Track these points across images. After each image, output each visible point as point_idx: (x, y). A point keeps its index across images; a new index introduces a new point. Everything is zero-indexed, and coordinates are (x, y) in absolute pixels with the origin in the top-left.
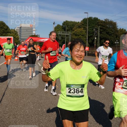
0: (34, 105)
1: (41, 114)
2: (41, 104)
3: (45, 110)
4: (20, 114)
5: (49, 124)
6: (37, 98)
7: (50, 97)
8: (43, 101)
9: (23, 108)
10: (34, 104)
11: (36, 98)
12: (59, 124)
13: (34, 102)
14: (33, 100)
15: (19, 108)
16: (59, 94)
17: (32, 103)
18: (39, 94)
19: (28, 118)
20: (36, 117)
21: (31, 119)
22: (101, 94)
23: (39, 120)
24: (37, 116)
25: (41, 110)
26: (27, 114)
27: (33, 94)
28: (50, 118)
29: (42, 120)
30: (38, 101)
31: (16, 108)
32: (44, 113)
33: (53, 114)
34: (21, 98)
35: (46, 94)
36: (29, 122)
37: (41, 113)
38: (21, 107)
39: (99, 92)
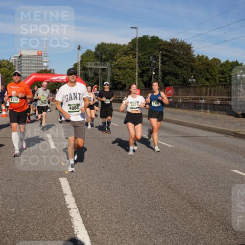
0: (6, 201)
1: (13, 219)
2: (20, 198)
3: (22, 210)
5: (22, 238)
6: (16, 187)
7: (42, 185)
8: (25, 194)
10: (6, 199)
11: (14, 188)
12: (41, 237)
13: (7, 195)
14: (6, 192)
16: (61, 177)
17: (3, 197)
18: (23, 179)
22: (142, 176)
23: (4, 231)
24: (3, 222)
25: (14, 210)
28: (28, 227)
29: (11, 230)
30: (15, 193)
32: (20, 216)
33: (35, 219)
35: (37, 178)
37: (13, 217)
39: (139, 171)
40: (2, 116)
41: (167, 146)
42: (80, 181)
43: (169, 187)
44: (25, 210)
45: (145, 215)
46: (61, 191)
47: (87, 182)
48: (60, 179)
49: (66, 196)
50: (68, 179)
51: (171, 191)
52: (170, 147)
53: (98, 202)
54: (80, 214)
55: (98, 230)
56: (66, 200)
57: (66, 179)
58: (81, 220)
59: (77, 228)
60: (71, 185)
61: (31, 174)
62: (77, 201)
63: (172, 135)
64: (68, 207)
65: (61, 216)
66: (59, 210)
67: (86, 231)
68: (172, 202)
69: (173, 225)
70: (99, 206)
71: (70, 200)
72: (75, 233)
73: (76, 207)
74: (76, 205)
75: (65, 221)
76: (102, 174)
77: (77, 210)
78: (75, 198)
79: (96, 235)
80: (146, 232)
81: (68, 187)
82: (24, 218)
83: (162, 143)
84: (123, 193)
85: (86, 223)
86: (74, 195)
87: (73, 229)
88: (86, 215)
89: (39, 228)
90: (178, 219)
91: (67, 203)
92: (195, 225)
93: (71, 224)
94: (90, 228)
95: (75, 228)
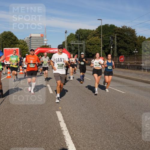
0: (24, 125)
2: (33, 123)
3: (35, 131)
4: (4, 136)
6: (30, 116)
7: (46, 115)
8: (36, 121)
9: (10, 129)
10: (24, 123)
11: (29, 117)
15: (5, 128)
18: (34, 112)
19: (12, 140)
20: (21, 139)
21: (16, 141)
24: (23, 138)
25: (30, 131)
26: (13, 136)
27: (27, 112)
28: (38, 141)
29: (28, 142)
30: (30, 120)
31: (2, 128)
32: (33, 134)
33: (42, 136)
34: (11, 116)
36: (12, 145)
37: (29, 135)
38: (8, 127)
39: (104, 108)
40: (20, 73)
41: (122, 93)
42: (69, 114)
43: (124, 118)
44: (36, 131)
45: (109, 135)
46: (57, 119)
47: (73, 114)
48: (57, 112)
49: (60, 123)
50: (61, 112)
51: (125, 121)
52: (123, 93)
53: (80, 127)
54: (70, 134)
55: (81, 144)
56: (61, 125)
57: (60, 112)
58: (70, 137)
59: (68, 142)
60: (63, 116)
61: (39, 108)
62: (67, 126)
63: (124, 86)
64: (62, 129)
65: (58, 135)
66: (56, 131)
67: (74, 144)
68: (126, 127)
69: (127, 142)
70: (81, 129)
71: (63, 125)
72: (67, 145)
73: (67, 129)
74: (67, 128)
75: (61, 138)
76: (82, 109)
77: (68, 131)
78: (66, 124)
79: (79, 147)
80: (110, 146)
81: (62, 117)
82: (36, 136)
83: (118, 90)
84: (95, 121)
85: (73, 139)
86: (65, 122)
87: (65, 143)
88: (73, 134)
89: (45, 142)
90: (130, 138)
91: (61, 127)
92: (141, 142)
93: (64, 140)
94: (76, 142)
95: (67, 142)
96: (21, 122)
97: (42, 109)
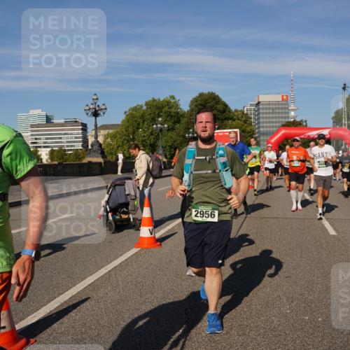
0: (293, 305)
1: (311, 331)
2: (312, 303)
3: (320, 319)
4: (256, 327)
6: (301, 287)
8: (316, 297)
9: (265, 313)
10: (292, 302)
11: (299, 287)
13: (292, 297)
14: (289, 293)
15: (253, 310)
17: (288, 300)
18: (306, 276)
19: (276, 337)
20: (296, 336)
21: (285, 340)
23: (304, 346)
24: (299, 333)
25: (309, 319)
26: (275, 328)
27: (290, 277)
28: (335, 343)
29: (313, 345)
30: (302, 295)
32: (319, 327)
37: (310, 327)
38: (258, 307)
44: (324, 320)
82: (326, 331)
96: (283, 297)
97: (322, 271)
